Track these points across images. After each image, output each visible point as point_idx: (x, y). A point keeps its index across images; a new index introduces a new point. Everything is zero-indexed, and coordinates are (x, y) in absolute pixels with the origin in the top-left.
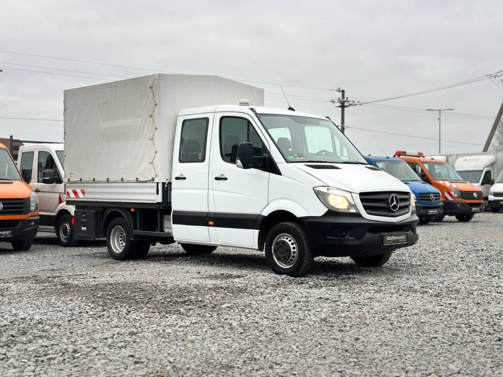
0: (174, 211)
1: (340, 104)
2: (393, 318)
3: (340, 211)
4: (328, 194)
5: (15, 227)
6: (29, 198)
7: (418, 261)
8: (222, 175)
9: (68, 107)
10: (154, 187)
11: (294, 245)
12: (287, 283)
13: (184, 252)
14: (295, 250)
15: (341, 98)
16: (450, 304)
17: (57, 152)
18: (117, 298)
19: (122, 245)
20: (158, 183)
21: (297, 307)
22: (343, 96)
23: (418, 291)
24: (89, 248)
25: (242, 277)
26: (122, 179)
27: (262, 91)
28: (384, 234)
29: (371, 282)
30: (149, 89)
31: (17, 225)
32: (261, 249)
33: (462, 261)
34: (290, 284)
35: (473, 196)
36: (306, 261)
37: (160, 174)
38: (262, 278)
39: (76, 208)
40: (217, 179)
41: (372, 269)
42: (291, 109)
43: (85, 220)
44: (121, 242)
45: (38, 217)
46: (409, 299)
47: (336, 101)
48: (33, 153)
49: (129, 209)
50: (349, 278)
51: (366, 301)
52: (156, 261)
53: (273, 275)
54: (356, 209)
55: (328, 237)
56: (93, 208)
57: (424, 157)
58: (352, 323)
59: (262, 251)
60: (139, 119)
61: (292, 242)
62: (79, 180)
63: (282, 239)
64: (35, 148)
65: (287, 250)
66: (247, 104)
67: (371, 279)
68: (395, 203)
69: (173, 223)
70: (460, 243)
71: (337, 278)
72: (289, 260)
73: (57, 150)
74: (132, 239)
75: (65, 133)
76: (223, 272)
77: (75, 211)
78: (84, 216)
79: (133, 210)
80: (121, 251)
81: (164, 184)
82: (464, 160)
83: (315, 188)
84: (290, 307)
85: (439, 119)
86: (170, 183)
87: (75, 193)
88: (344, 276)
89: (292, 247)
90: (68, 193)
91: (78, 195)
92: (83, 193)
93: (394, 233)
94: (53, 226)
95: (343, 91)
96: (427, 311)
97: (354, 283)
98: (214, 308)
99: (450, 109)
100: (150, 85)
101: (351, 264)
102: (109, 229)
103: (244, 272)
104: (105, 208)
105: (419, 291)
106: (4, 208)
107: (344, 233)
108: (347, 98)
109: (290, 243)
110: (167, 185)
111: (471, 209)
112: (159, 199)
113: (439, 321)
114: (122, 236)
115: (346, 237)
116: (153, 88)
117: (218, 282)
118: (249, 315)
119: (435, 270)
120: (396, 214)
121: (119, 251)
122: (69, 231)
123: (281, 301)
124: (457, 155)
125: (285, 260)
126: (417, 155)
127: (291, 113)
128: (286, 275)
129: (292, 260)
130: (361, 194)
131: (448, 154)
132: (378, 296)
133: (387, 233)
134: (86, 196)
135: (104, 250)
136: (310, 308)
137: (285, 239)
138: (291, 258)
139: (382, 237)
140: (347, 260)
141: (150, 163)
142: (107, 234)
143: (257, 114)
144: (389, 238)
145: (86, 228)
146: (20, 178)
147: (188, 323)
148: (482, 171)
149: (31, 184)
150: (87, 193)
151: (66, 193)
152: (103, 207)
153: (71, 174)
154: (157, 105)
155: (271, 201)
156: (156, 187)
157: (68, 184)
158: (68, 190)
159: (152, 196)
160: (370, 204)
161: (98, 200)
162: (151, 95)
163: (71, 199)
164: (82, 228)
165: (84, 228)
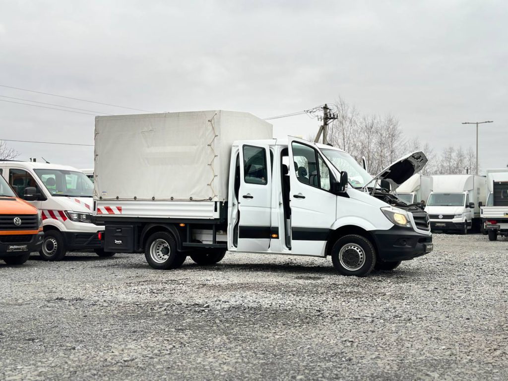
3: (400, 225)
8: (299, 194)
9: (100, 132)
10: (212, 205)
11: (361, 253)
14: (362, 256)
17: (34, 170)
19: (159, 257)
20: (216, 202)
26: (172, 198)
28: (426, 244)
30: (207, 122)
31: (31, 240)
37: (219, 195)
40: (296, 197)
43: (120, 234)
44: (158, 254)
49: (177, 224)
54: (411, 224)
55: (393, 246)
56: (132, 223)
60: (194, 146)
61: (359, 250)
62: (116, 198)
63: (350, 248)
64: (5, 165)
65: (356, 256)
74: (179, 251)
75: (96, 155)
78: (120, 230)
79: (182, 225)
80: (164, 261)
81: (221, 203)
83: (381, 209)
86: (227, 203)
87: (108, 209)
89: (359, 254)
90: (98, 209)
91: (112, 211)
92: (120, 209)
100: (209, 119)
104: (146, 224)
106: (22, 223)
107: (405, 243)
110: (224, 204)
112: (216, 215)
114: (159, 248)
115: (406, 246)
116: (212, 122)
120: (428, 229)
121: (161, 262)
122: (55, 246)
125: (354, 264)
129: (359, 264)
134: (123, 212)
137: (352, 248)
139: (425, 246)
142: (148, 245)
145: (121, 242)
150: (125, 209)
151: (96, 209)
152: (142, 223)
153: (103, 192)
154: (217, 136)
155: (339, 218)
156: (214, 205)
157: (98, 202)
158: (99, 207)
159: (210, 213)
160: (418, 221)
161: (139, 216)
162: (210, 128)
163: (103, 216)
164: (116, 242)
165: (118, 242)
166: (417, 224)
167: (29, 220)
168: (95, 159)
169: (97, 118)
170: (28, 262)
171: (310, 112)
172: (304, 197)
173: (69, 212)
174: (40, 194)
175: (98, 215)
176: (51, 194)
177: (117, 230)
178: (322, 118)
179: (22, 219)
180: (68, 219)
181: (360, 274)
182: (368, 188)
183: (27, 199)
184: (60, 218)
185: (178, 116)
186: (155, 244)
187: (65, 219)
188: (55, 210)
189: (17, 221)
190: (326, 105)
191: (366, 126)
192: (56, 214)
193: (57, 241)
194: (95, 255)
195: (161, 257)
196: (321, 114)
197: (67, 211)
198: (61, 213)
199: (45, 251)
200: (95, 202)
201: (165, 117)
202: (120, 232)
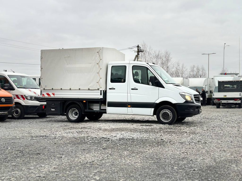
0: (108, 102)
3: (189, 101)
4: (185, 95)
8: (135, 88)
9: (43, 57)
20: (101, 91)
26: (80, 89)
28: (199, 109)
30: (96, 53)
31: (9, 109)
37: (102, 87)
40: (132, 89)
44: (72, 115)
49: (82, 101)
54: (193, 100)
55: (185, 110)
56: (59, 101)
60: (90, 64)
61: (169, 112)
62: (52, 89)
65: (168, 115)
69: (108, 106)
74: (83, 113)
78: (54, 104)
79: (84, 101)
80: (75, 119)
81: (104, 91)
83: (180, 93)
86: (106, 91)
87: (48, 94)
91: (50, 95)
92: (54, 94)
100: (97, 51)
104: (67, 101)
106: (5, 101)
107: (190, 109)
110: (105, 91)
112: (102, 97)
114: (73, 112)
116: (99, 53)
122: (19, 112)
125: (167, 119)
129: (169, 119)
130: (194, 95)
134: (55, 96)
137: (166, 111)
142: (68, 112)
143: (150, 65)
150: (56, 94)
151: (42, 94)
153: (45, 86)
154: (101, 59)
155: (160, 98)
156: (100, 92)
157: (43, 91)
158: (43, 93)
159: (98, 96)
160: (196, 99)
161: (63, 98)
162: (98, 56)
163: (45, 97)
164: (52, 110)
165: (53, 110)
166: (195, 100)
167: (9, 100)
168: (41, 70)
169: (41, 50)
170: (7, 120)
171: (131, 49)
173: (26, 96)
174: (11, 87)
175: (43, 97)
176: (17, 87)
177: (53, 104)
178: (137, 51)
179: (5, 99)
180: (26, 99)
181: (170, 123)
183: (5, 89)
184: (22, 99)
185: (82, 50)
186: (71, 110)
187: (24, 99)
188: (19, 95)
189: (3, 100)
190: (138, 45)
191: (156, 55)
192: (20, 97)
193: (20, 110)
194: (37, 116)
195: (74, 117)
196: (136, 49)
197: (25, 95)
198: (22, 96)
199: (15, 115)
200: (41, 91)
201: (76, 50)
202: (53, 105)
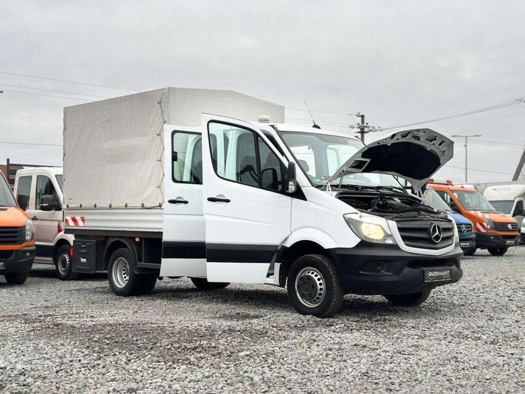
1: (359, 130)
2: (449, 373)
3: (375, 242)
4: (361, 223)
5: (9, 257)
6: (24, 227)
7: (460, 300)
9: (67, 126)
10: (162, 214)
11: (321, 281)
12: (313, 325)
13: (194, 286)
14: (322, 287)
15: (360, 123)
16: (512, 354)
17: (56, 176)
18: (117, 342)
19: (125, 279)
21: (330, 356)
22: (363, 121)
23: (469, 336)
24: (90, 282)
25: (261, 317)
26: (126, 205)
27: (283, 108)
28: (425, 269)
29: (411, 325)
30: (157, 104)
31: (11, 256)
32: (282, 284)
33: (510, 300)
34: (316, 326)
35: (508, 228)
36: (334, 300)
38: (284, 319)
39: (76, 237)
41: (409, 309)
42: (316, 126)
43: (84, 251)
44: (124, 276)
45: (34, 248)
46: (462, 347)
47: (356, 126)
48: (31, 177)
49: (133, 239)
50: (385, 320)
51: (411, 349)
52: (163, 298)
53: (296, 315)
54: (394, 239)
55: (361, 272)
56: (95, 237)
57: (453, 185)
58: (401, 379)
59: (284, 287)
60: (145, 137)
61: (319, 277)
62: (79, 206)
63: (307, 274)
64: (33, 172)
65: (313, 286)
66: (266, 121)
67: (411, 322)
68: (437, 233)
70: (502, 279)
71: (370, 319)
72: (315, 299)
73: (57, 174)
74: (136, 273)
75: (64, 154)
76: (238, 312)
77: (74, 241)
78: (84, 246)
79: (137, 240)
80: (124, 285)
82: (494, 190)
83: (345, 216)
84: (321, 357)
85: (466, 146)
87: (74, 220)
88: (379, 317)
89: (318, 282)
90: (66, 220)
91: (77, 223)
92: (83, 220)
93: (437, 268)
94: (51, 257)
95: (363, 116)
96: (487, 363)
97: (391, 326)
98: (230, 356)
99: (477, 136)
100: (159, 100)
101: (384, 303)
102: (111, 260)
103: (263, 311)
104: (107, 238)
105: (471, 337)
107: (379, 268)
108: (367, 124)
109: (316, 278)
111: (505, 242)
113: (505, 377)
114: (125, 268)
115: (382, 272)
116: (162, 104)
117: (233, 323)
118: (273, 367)
119: (482, 311)
120: (438, 246)
121: (122, 285)
122: (68, 262)
123: (309, 348)
124: (486, 184)
125: (311, 297)
126: (446, 183)
127: (316, 131)
128: (312, 316)
129: (318, 298)
130: (399, 222)
131: (476, 183)
132: (423, 342)
133: (428, 268)
134: (87, 224)
135: (105, 284)
136: (345, 358)
137: (310, 274)
138: (317, 296)
139: (423, 272)
140: (378, 298)
141: (158, 187)
142: (109, 266)
143: (278, 132)
144: (431, 274)
145: (85, 260)
146: (15, 205)
147: (200, 376)
148: (513, 201)
149: (28, 211)
150: (90, 220)
151: (64, 220)
152: (105, 236)
153: (70, 199)
154: (166, 121)
155: (294, 230)
157: (67, 211)
158: (67, 218)
159: (160, 224)
160: (409, 235)
162: (160, 112)
163: (70, 228)
164: (82, 260)
166: (404, 238)
169: (65, 109)
172: (228, 201)
175: (67, 228)
177: (82, 246)
182: (331, 186)
185: (132, 100)
186: (117, 264)
200: (64, 211)
201: (120, 102)
202: (84, 248)
